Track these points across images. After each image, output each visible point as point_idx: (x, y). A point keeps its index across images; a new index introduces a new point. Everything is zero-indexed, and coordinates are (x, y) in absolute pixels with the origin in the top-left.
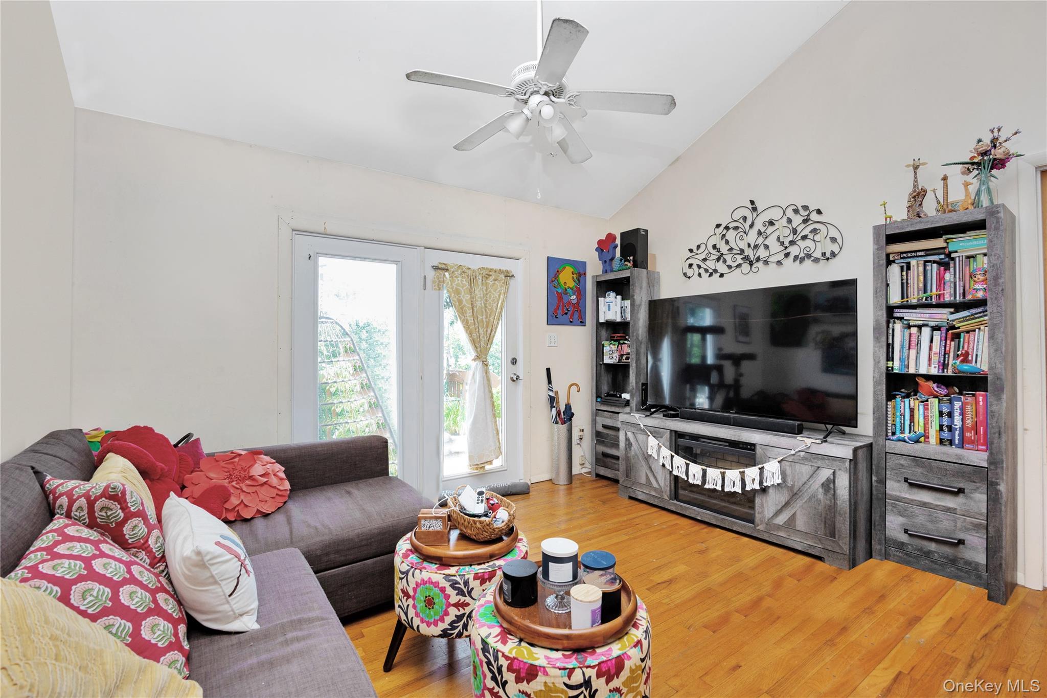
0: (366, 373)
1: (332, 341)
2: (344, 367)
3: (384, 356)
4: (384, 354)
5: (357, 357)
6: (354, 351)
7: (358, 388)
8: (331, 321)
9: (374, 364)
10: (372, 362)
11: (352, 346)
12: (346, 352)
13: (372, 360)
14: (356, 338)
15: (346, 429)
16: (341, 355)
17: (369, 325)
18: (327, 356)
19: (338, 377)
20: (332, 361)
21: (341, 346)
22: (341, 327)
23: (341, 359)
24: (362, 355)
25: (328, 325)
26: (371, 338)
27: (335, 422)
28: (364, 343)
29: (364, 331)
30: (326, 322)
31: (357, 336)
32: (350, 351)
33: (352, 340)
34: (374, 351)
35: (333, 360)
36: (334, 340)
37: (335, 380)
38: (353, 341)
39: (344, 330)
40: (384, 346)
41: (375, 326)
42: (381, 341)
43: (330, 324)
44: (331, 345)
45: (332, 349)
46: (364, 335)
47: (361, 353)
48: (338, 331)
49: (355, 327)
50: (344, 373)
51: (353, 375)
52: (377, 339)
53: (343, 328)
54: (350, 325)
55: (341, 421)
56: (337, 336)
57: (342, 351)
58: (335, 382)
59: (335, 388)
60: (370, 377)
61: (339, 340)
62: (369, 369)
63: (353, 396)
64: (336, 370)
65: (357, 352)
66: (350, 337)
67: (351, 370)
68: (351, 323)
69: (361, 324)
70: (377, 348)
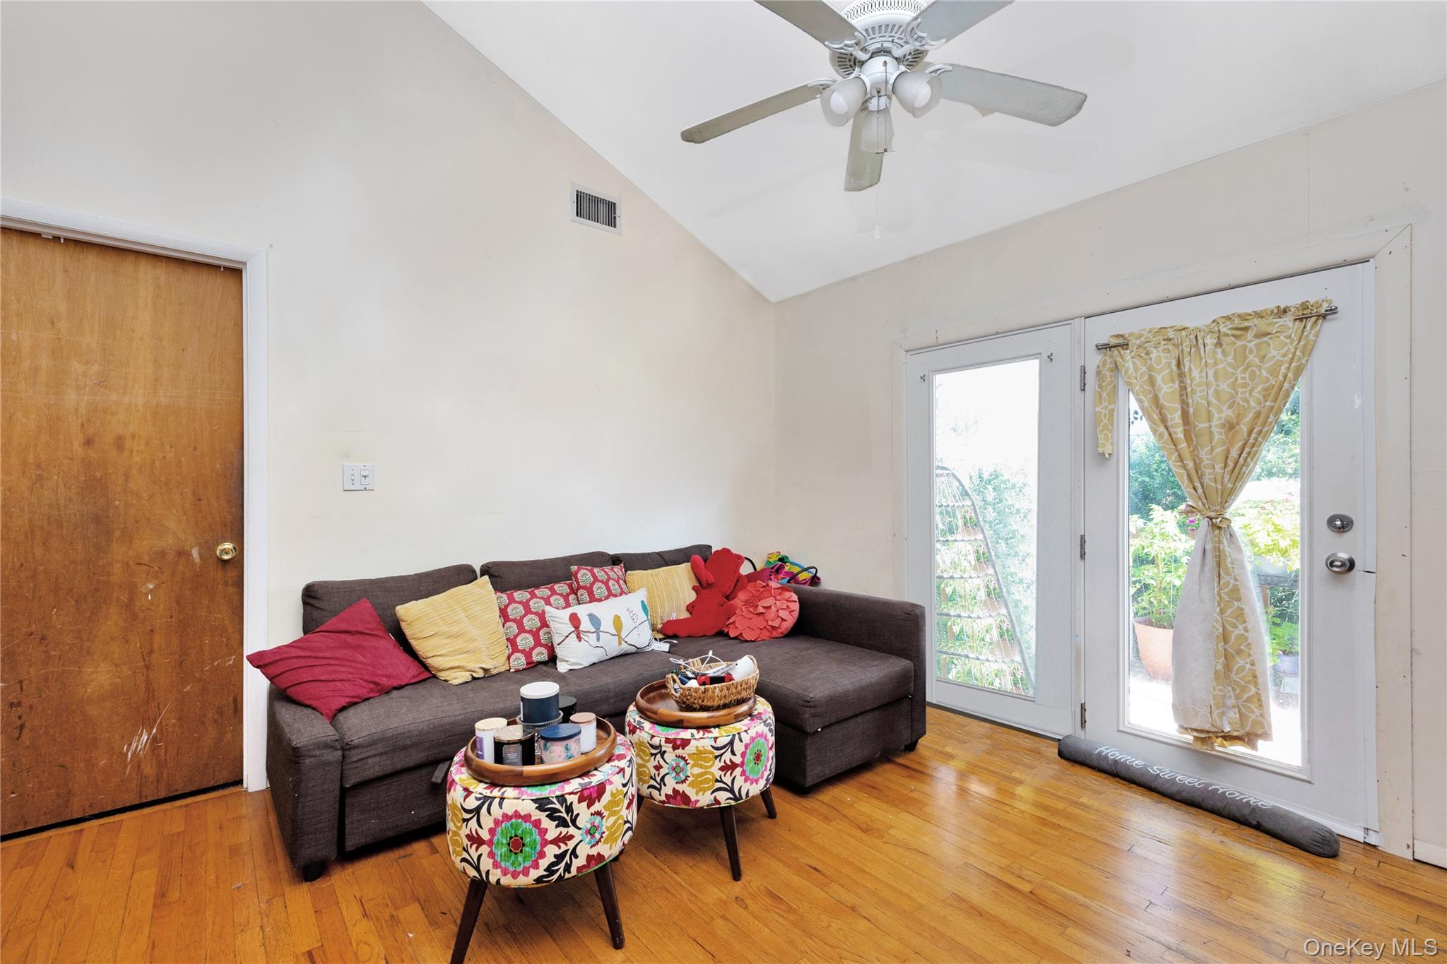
0: (994, 567)
1: (948, 506)
2: (963, 553)
3: (1023, 536)
4: (1021, 532)
5: (980, 536)
6: (975, 525)
7: (982, 594)
8: (947, 472)
9: (1006, 551)
10: (1002, 547)
11: (973, 515)
12: (965, 525)
13: (1003, 543)
14: (977, 499)
15: (967, 668)
16: (959, 530)
17: (997, 477)
18: (942, 531)
19: (955, 569)
20: (947, 541)
21: (959, 515)
22: (959, 481)
23: (959, 537)
24: (988, 533)
25: (943, 479)
26: (1001, 501)
27: (952, 650)
28: (990, 509)
29: (990, 488)
30: (941, 475)
31: (979, 498)
32: (972, 524)
33: (973, 504)
34: (1005, 526)
35: (950, 538)
36: (951, 504)
37: (951, 574)
38: (974, 506)
39: (963, 487)
40: (1022, 515)
41: (1005, 478)
42: (1017, 506)
43: (946, 478)
44: (948, 512)
45: (948, 519)
46: (990, 495)
47: (986, 527)
48: (955, 489)
49: (977, 481)
50: (965, 563)
51: (975, 569)
52: (1010, 502)
53: (961, 484)
54: (971, 478)
55: (959, 651)
56: (955, 497)
57: (960, 523)
58: (952, 578)
59: (952, 588)
60: (1000, 576)
61: (957, 505)
62: (999, 561)
63: (975, 608)
64: (953, 555)
65: (980, 526)
66: (970, 499)
67: (972, 558)
68: (973, 474)
69: (986, 476)
70: (1011, 521)
